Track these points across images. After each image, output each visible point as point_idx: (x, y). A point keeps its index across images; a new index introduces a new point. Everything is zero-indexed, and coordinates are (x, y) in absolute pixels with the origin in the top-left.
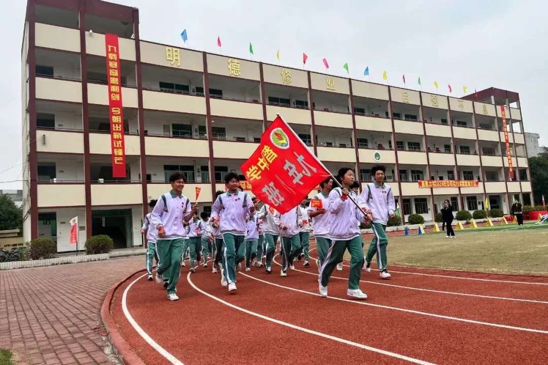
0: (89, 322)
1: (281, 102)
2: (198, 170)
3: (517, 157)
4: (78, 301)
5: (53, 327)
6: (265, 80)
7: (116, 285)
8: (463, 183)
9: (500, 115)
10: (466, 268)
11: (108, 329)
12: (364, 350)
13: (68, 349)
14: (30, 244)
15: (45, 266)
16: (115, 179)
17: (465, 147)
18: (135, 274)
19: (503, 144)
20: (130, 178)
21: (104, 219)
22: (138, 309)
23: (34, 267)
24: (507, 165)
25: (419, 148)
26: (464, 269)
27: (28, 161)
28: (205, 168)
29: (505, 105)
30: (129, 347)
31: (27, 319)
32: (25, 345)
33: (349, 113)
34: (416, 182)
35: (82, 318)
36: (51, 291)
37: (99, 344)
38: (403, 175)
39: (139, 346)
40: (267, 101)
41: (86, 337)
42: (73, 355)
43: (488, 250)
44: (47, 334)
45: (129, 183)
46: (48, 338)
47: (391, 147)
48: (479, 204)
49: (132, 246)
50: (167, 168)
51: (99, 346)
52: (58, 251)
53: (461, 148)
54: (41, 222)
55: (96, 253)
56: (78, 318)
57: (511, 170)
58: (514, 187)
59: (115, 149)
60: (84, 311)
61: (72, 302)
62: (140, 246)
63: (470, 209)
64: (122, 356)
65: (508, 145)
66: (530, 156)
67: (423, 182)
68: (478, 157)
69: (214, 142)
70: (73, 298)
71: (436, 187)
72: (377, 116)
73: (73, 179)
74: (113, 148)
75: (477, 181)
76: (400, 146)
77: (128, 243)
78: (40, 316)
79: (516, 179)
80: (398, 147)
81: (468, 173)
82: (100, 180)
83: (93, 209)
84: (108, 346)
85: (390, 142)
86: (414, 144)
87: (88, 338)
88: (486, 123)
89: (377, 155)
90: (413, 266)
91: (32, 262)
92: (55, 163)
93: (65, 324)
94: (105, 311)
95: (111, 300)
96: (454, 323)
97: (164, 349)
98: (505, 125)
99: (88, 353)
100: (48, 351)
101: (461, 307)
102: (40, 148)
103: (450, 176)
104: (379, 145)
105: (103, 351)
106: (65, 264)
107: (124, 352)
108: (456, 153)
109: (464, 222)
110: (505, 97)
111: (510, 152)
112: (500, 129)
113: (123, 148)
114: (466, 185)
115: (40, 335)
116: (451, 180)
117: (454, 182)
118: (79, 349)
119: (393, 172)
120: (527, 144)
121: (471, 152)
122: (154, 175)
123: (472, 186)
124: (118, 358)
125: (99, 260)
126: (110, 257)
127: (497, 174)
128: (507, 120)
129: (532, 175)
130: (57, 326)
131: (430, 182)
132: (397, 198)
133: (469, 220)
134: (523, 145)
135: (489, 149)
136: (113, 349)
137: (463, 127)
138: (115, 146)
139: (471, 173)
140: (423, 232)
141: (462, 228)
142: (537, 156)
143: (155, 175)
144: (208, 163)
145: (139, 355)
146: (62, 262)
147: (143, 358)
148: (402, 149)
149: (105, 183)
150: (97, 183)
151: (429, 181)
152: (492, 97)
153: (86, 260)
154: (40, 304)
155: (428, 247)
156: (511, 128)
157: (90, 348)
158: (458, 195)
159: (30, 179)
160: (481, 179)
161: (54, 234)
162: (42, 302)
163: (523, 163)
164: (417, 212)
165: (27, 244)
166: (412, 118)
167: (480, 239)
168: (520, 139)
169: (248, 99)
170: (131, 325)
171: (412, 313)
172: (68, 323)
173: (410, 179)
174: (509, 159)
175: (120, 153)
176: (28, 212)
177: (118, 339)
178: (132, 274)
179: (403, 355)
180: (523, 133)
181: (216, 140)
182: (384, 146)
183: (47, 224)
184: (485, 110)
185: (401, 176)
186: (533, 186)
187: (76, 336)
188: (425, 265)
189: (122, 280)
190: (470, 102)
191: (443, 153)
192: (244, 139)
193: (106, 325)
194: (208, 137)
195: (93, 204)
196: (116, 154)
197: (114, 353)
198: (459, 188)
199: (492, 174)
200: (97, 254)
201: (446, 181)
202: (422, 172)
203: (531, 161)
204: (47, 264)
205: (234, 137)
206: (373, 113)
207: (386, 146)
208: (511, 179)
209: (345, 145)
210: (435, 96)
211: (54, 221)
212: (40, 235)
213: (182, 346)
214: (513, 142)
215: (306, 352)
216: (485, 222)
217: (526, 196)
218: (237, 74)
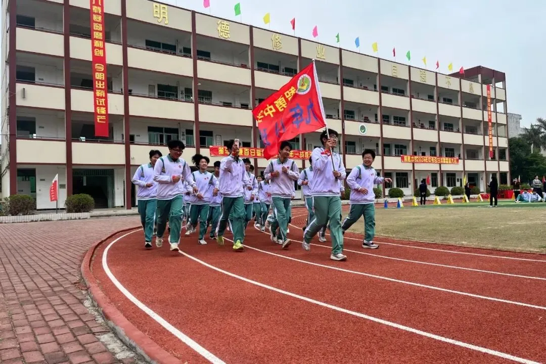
0: (70, 277)
1: (270, 68)
2: (183, 133)
3: (498, 136)
4: (59, 257)
5: (33, 280)
6: (255, 45)
7: (96, 243)
8: (444, 159)
9: (485, 94)
10: (439, 241)
11: (88, 284)
12: (334, 310)
13: (49, 301)
14: (9, 199)
15: (24, 222)
16: (98, 137)
17: (448, 124)
18: (116, 233)
19: (486, 124)
20: (113, 138)
21: (85, 178)
22: (118, 267)
23: (13, 223)
24: (487, 144)
25: (404, 123)
26: (436, 241)
27: (8, 115)
28: (190, 132)
29: (491, 85)
30: (108, 300)
31: (6, 272)
32: (5, 297)
33: (337, 84)
34: (398, 156)
35: (62, 273)
36: (30, 246)
37: (79, 297)
38: (387, 149)
39: (118, 301)
40: (256, 67)
41: (66, 291)
42: (53, 306)
43: (461, 225)
44: (27, 287)
45: (112, 142)
46: (28, 291)
47: (376, 120)
48: (458, 181)
49: (114, 207)
50: (151, 129)
51: (79, 299)
52: (38, 208)
53: (445, 124)
54: (20, 178)
55: (76, 212)
56: (58, 273)
57: (491, 149)
58: (492, 166)
59: (98, 107)
60: (65, 267)
61: (51, 258)
62: (122, 207)
63: (448, 185)
64: (102, 309)
65: (490, 124)
66: (510, 137)
67: (405, 157)
68: (460, 135)
69: (200, 106)
70: (53, 254)
71: (417, 163)
72: (365, 88)
73: (54, 136)
74: (96, 106)
75: (458, 158)
76: (386, 120)
77: (110, 203)
78: (20, 270)
79: (495, 158)
80: (384, 121)
81: (450, 151)
82: (82, 138)
83: (74, 167)
84: (87, 299)
85: (376, 116)
86: (399, 118)
87: (68, 292)
88: (471, 101)
89: (363, 128)
90: (389, 237)
91: (10, 218)
92: (35, 118)
93: (44, 279)
94: (85, 268)
95: (92, 257)
96: (421, 289)
97: (144, 303)
98: (489, 104)
99: (68, 305)
100: (28, 302)
101: (430, 276)
102: (19, 102)
103: (433, 152)
104: (365, 117)
105: (82, 303)
106: (44, 221)
107: (103, 305)
108: (440, 129)
109: (442, 197)
110: (492, 77)
111: (492, 131)
112: (484, 108)
113: (106, 106)
114: (447, 162)
115: (19, 288)
116: (433, 156)
117: (435, 158)
118: (59, 302)
119: (377, 145)
120: (509, 123)
121: (455, 130)
122: (137, 136)
123: (452, 163)
124: (97, 311)
125: (80, 219)
126: (91, 217)
127: (477, 152)
128: (492, 99)
129: (511, 155)
130: (38, 280)
131: (413, 157)
132: (378, 171)
133: (447, 196)
134: (505, 125)
135: (472, 127)
136: (92, 302)
137: (448, 104)
138: (98, 104)
139: (452, 150)
140: (402, 205)
141: (439, 203)
142: (517, 137)
143: (139, 136)
144: (192, 126)
145: (118, 308)
146: (42, 219)
147: (122, 311)
148: (388, 123)
149: (87, 141)
150: (79, 141)
151: (411, 156)
152: (480, 76)
153: (66, 218)
154: (19, 259)
155: (405, 220)
156: (495, 107)
157: (69, 300)
158: (438, 171)
159: (8, 133)
160: (462, 156)
161: (34, 191)
162: (21, 257)
163: (503, 143)
164: (397, 186)
165: (6, 199)
166: (400, 92)
167: (455, 214)
168: (502, 120)
169: (236, 63)
170: (111, 281)
171: (383, 279)
172: (48, 277)
173: (394, 153)
174: (490, 139)
175: (103, 112)
176: (7, 168)
177: (99, 293)
178: (112, 233)
179: (370, 316)
180: (506, 113)
181: (203, 103)
182: (370, 119)
183: (26, 180)
184: (471, 89)
185: (384, 150)
186: (511, 166)
187: (56, 289)
188: (401, 236)
189: (103, 239)
190: (457, 80)
191: (427, 129)
192: (231, 104)
193: (86, 280)
194: (194, 100)
195: (74, 162)
196: (99, 113)
197: (94, 306)
198: (440, 164)
199: (472, 153)
200: (78, 212)
201: (428, 157)
202: (405, 147)
203: (511, 142)
204: (25, 220)
205: (221, 102)
206: (361, 85)
207: (372, 119)
208: (490, 158)
209: (332, 116)
210: (424, 71)
211: (34, 177)
212: (19, 191)
213: (161, 302)
214: (495, 122)
215: (280, 311)
216: (461, 198)
217: (503, 175)
218: (227, 37)
